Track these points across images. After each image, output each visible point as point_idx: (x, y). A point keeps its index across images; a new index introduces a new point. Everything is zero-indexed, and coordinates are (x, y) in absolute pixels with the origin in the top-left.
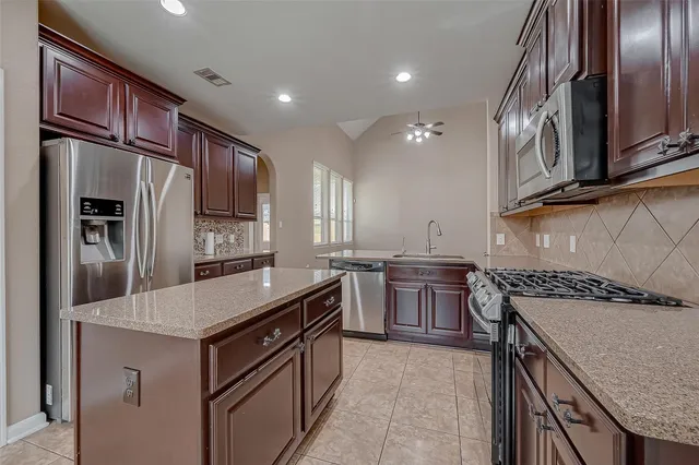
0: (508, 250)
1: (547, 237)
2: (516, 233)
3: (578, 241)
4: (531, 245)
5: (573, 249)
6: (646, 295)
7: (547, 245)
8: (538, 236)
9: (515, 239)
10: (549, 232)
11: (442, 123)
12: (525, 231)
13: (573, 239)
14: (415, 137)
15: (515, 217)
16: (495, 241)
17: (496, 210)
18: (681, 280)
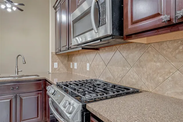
0: (59, 70)
1: (76, 64)
2: (62, 62)
3: (90, 65)
4: (68, 67)
5: (88, 69)
6: (131, 90)
7: (76, 67)
8: (71, 63)
9: (62, 65)
10: (77, 62)
11: (23, 5)
12: (66, 62)
13: (88, 64)
14: (6, 8)
15: (62, 55)
16: (53, 66)
17: (54, 51)
18: (134, 80)
